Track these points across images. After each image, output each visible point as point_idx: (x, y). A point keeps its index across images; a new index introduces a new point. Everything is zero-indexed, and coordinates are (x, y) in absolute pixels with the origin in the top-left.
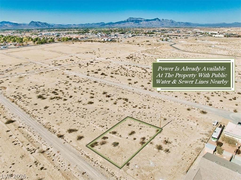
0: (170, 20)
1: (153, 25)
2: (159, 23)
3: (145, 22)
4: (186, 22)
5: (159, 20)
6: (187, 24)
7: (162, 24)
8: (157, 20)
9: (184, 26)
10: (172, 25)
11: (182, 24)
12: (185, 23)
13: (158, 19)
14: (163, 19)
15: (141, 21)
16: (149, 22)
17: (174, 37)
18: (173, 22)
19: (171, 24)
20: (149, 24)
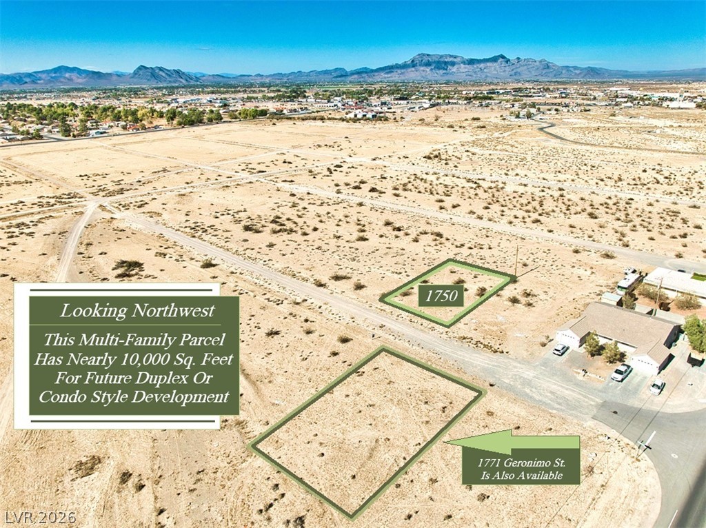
0: (540, 62)
1: (488, 74)
2: (507, 69)
3: (465, 68)
4: (589, 67)
5: (506, 60)
6: (592, 71)
7: (515, 71)
8: (501, 60)
9: (583, 77)
10: (546, 75)
11: (576, 71)
12: (585, 68)
13: (503, 57)
14: (518, 58)
15: (453, 64)
16: (478, 65)
17: (549, 107)
18: (547, 66)
19: (544, 72)
20: (475, 72)
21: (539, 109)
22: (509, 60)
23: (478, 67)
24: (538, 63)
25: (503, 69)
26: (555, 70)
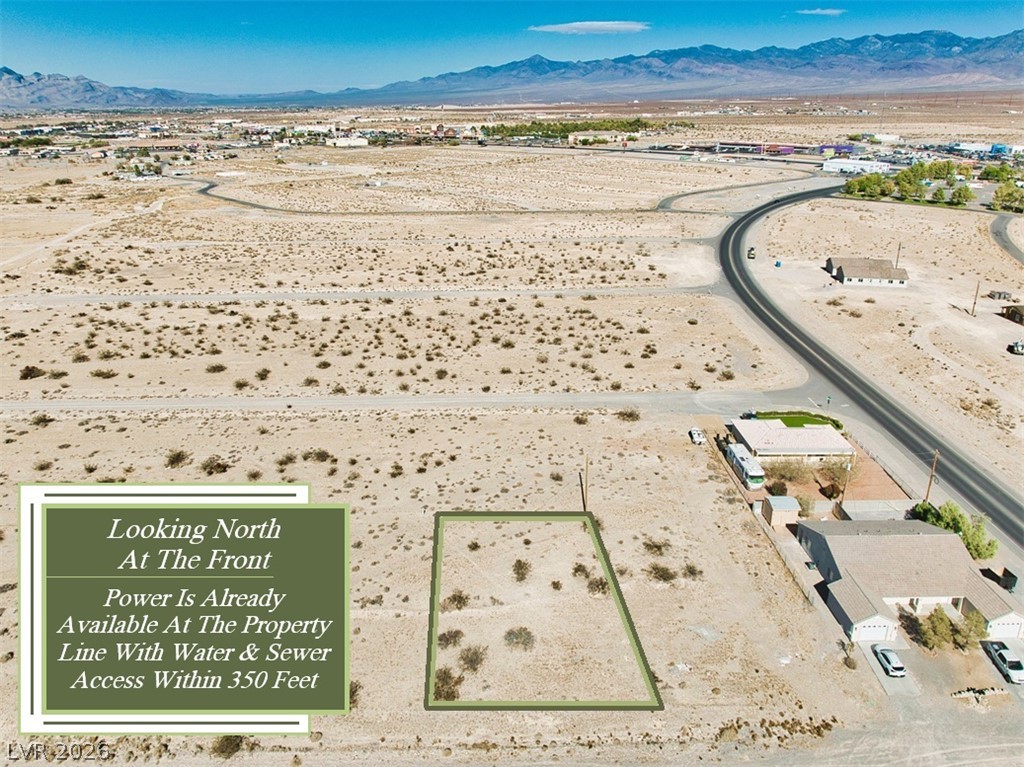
2: (23, 91)
4: (156, 89)
5: (16, 76)
6: (163, 95)
7: (37, 94)
8: (6, 76)
9: (153, 104)
10: (94, 100)
11: (139, 95)
12: (151, 91)
13: (10, 72)
14: (36, 74)
17: (172, 153)
18: (90, 87)
19: (88, 96)
22: (22, 77)
24: (72, 83)
25: (16, 91)
26: (105, 93)
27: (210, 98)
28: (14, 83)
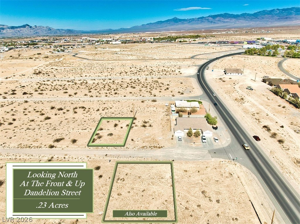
0: (46, 27)
1: (23, 33)
2: (31, 30)
3: (10, 31)
4: (68, 29)
6: (69, 31)
7: (35, 32)
8: (27, 27)
9: (67, 34)
10: (51, 33)
11: (63, 31)
12: (66, 30)
13: (28, 25)
14: (35, 26)
15: (3, 29)
16: (16, 29)
17: (68, 46)
18: (50, 29)
19: (49, 32)
20: (16, 33)
21: (64, 48)
22: (31, 27)
23: (17, 30)
24: (45, 28)
25: (30, 31)
26: (54, 31)
27: (83, 32)
28: (29, 29)
